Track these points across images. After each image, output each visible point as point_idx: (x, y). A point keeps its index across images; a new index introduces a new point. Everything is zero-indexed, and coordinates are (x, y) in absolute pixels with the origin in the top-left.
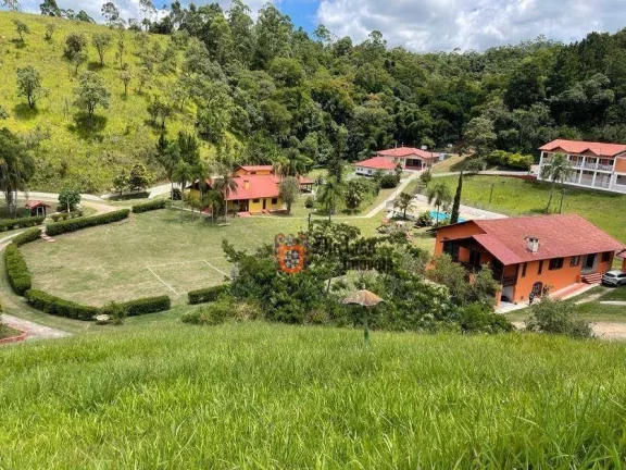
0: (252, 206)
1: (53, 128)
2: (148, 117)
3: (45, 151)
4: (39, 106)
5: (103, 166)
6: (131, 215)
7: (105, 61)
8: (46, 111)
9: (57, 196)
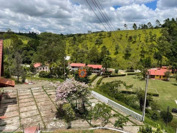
0: (156, 77)
1: (120, 56)
2: (141, 53)
3: (117, 61)
4: (119, 52)
5: (127, 64)
6: (127, 75)
7: (136, 41)
8: (120, 53)
9: (114, 69)
